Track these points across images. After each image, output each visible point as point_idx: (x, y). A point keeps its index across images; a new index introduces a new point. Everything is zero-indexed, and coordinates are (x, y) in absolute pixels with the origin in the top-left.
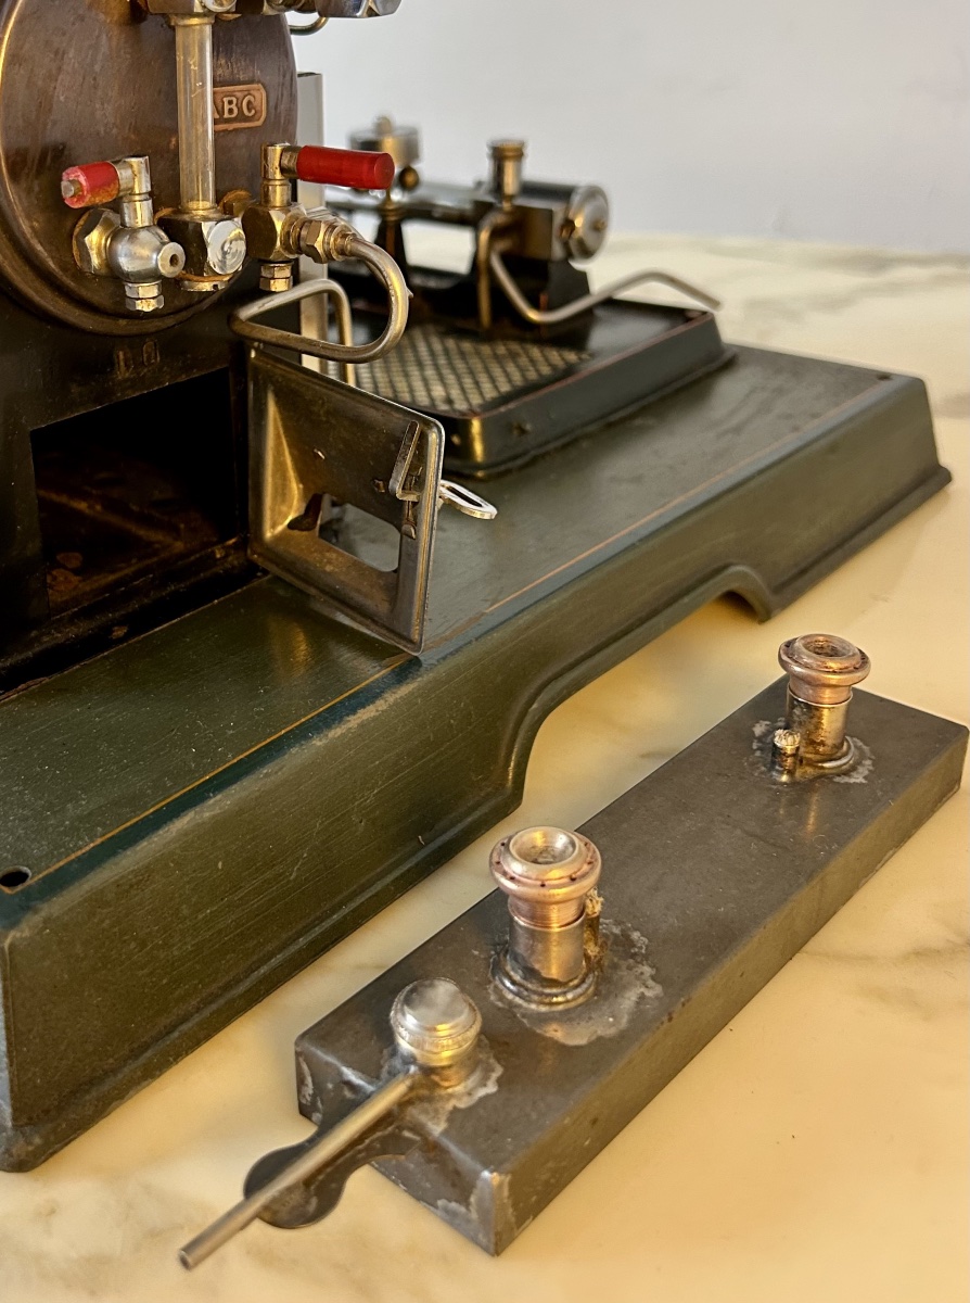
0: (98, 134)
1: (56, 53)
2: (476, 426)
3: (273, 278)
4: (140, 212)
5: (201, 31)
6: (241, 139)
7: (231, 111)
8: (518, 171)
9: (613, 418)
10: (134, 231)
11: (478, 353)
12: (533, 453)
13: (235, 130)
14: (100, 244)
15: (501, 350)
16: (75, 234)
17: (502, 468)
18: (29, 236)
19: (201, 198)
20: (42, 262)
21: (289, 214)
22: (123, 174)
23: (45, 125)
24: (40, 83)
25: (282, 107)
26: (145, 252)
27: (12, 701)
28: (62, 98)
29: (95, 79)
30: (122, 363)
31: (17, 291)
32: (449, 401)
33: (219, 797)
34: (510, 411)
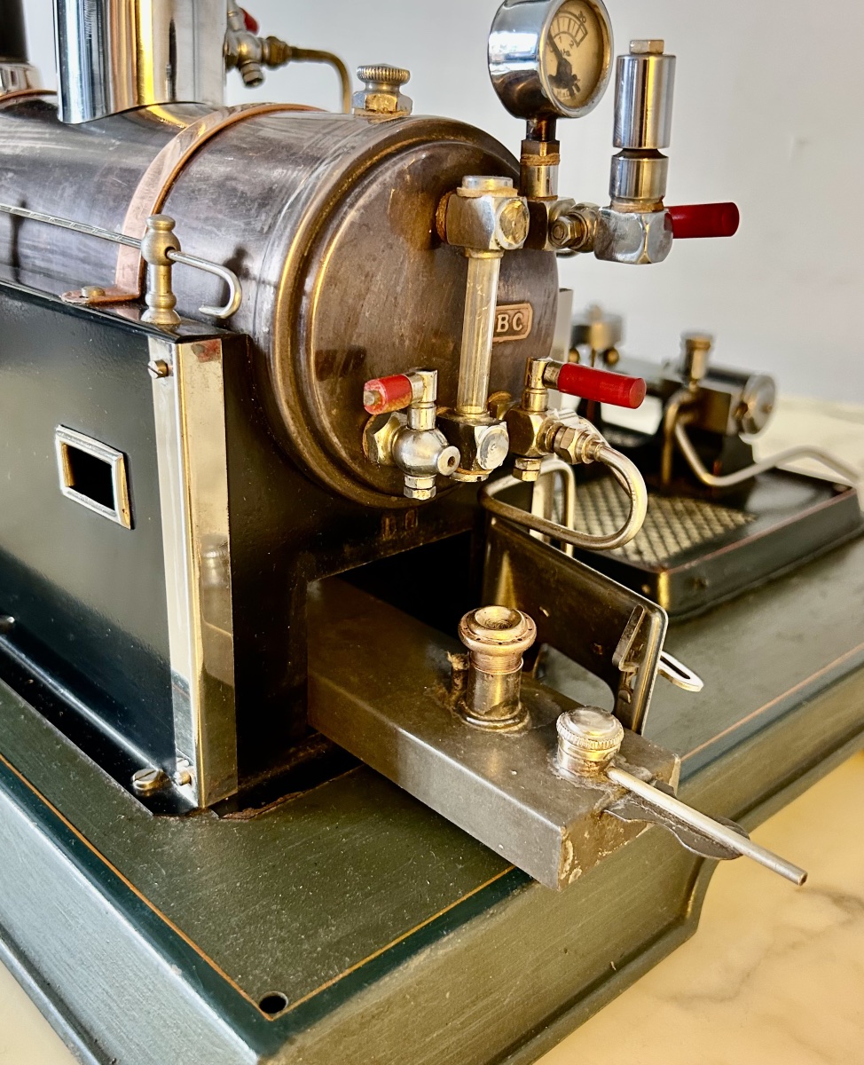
0: (394, 344)
1: (366, 276)
2: (663, 581)
3: (525, 470)
4: (425, 418)
5: (492, 264)
6: (508, 351)
7: (503, 326)
8: (706, 359)
9: (773, 575)
10: (418, 433)
11: (660, 508)
12: (709, 605)
13: (505, 342)
14: (387, 440)
15: (679, 506)
16: (366, 429)
17: (683, 617)
18: (328, 430)
19: (474, 402)
20: (336, 452)
21: (547, 419)
22: (416, 385)
23: (351, 337)
24: (350, 301)
25: (544, 322)
26: (428, 452)
27: (271, 813)
28: (367, 314)
29: (396, 298)
30: (387, 528)
31: (311, 471)
32: (639, 552)
33: (451, 935)
34: (692, 569)
